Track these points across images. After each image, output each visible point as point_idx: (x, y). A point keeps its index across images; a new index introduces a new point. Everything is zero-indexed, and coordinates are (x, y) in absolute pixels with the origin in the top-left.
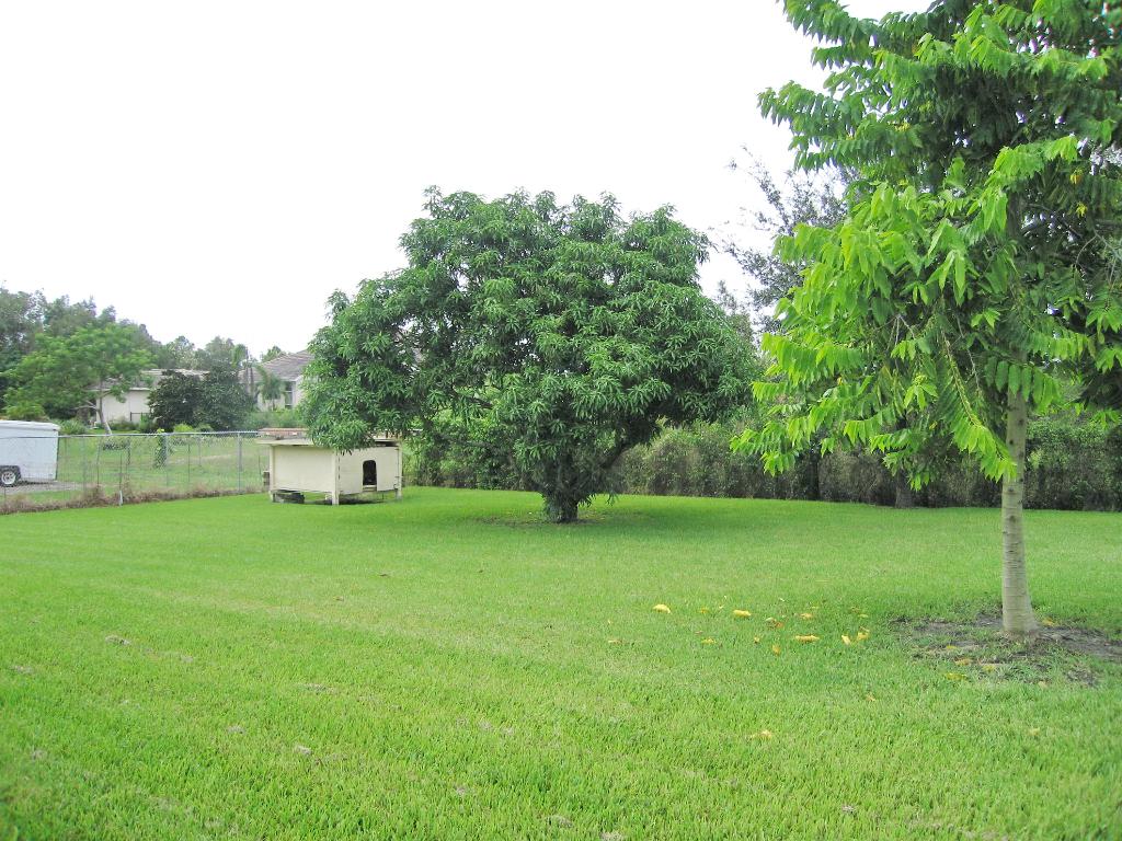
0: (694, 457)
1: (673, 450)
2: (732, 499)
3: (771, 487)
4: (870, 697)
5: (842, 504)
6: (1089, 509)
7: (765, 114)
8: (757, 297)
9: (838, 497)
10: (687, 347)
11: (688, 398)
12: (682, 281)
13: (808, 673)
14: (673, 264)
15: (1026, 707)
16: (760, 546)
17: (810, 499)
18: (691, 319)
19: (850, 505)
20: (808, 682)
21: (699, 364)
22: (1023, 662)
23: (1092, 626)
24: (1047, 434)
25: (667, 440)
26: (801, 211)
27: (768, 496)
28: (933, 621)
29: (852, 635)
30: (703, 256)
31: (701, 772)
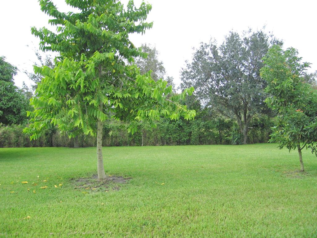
0: (13, 136)
1: (6, 133)
2: (26, 148)
3: (38, 144)
4: (61, 202)
5: (59, 148)
6: (123, 146)
7: (33, 33)
8: (33, 87)
9: (58, 146)
10: (9, 101)
11: (10, 117)
12: (8, 80)
13: (43, 197)
14: (4, 75)
15: (101, 198)
16: (33, 161)
17: (50, 147)
18: (10, 92)
19: (62, 148)
20: (43, 200)
21: (13, 106)
22: (102, 187)
23: (120, 175)
24: (113, 127)
25: (4, 130)
26: (47, 63)
27: (37, 146)
28: (81, 178)
29: (58, 185)
30: (15, 73)
31: (6, 233)
